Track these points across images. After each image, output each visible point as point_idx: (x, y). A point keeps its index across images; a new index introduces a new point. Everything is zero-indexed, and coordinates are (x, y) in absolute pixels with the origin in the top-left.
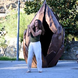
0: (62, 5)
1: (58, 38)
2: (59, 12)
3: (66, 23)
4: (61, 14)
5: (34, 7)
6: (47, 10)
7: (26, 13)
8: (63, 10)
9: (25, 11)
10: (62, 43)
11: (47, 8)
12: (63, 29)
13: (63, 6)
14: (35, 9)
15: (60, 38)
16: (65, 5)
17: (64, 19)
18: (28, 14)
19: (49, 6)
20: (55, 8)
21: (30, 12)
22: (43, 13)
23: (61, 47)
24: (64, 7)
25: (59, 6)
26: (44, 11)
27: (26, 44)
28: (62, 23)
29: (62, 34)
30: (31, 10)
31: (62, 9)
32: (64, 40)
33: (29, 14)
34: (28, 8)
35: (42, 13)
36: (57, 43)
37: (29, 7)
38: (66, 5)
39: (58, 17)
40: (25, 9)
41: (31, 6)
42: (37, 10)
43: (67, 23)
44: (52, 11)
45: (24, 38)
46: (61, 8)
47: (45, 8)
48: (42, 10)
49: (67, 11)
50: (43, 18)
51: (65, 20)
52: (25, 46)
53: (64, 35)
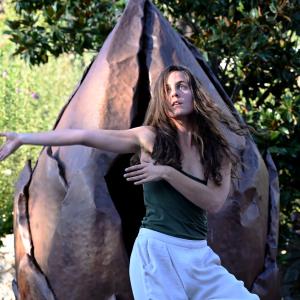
0: (248, 8)
1: (239, 222)
2: (230, 52)
3: (278, 117)
4: (245, 61)
5: (68, 16)
6: (154, 38)
7: (19, 51)
8: (255, 39)
9: (15, 39)
10: (267, 248)
11: (156, 27)
12: (264, 157)
13: (255, 13)
14: (78, 26)
15: (250, 216)
16: (265, 8)
17: (262, 91)
18: (33, 61)
19: (166, 14)
20: (203, 24)
21: (46, 47)
22: (135, 61)
23: (261, 277)
24: (261, 20)
25: (231, 12)
26: (136, 44)
27: (32, 258)
28: (256, 117)
29: (262, 192)
30: (55, 38)
31: (247, 31)
32: (275, 229)
33: (38, 59)
34: (29, 22)
35: (126, 61)
36: (234, 251)
37: (39, 17)
38: (272, 7)
39: (225, 78)
40: (15, 25)
41: (49, 12)
42: (93, 32)
43: (286, 121)
44: (190, 48)
45: (21, 218)
46: (240, 24)
47: (145, 29)
48: (128, 38)
49: (282, 43)
50: (131, 93)
51: (270, 99)
52: (30, 271)
53: (277, 197)
